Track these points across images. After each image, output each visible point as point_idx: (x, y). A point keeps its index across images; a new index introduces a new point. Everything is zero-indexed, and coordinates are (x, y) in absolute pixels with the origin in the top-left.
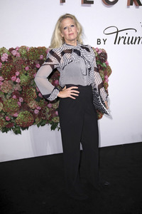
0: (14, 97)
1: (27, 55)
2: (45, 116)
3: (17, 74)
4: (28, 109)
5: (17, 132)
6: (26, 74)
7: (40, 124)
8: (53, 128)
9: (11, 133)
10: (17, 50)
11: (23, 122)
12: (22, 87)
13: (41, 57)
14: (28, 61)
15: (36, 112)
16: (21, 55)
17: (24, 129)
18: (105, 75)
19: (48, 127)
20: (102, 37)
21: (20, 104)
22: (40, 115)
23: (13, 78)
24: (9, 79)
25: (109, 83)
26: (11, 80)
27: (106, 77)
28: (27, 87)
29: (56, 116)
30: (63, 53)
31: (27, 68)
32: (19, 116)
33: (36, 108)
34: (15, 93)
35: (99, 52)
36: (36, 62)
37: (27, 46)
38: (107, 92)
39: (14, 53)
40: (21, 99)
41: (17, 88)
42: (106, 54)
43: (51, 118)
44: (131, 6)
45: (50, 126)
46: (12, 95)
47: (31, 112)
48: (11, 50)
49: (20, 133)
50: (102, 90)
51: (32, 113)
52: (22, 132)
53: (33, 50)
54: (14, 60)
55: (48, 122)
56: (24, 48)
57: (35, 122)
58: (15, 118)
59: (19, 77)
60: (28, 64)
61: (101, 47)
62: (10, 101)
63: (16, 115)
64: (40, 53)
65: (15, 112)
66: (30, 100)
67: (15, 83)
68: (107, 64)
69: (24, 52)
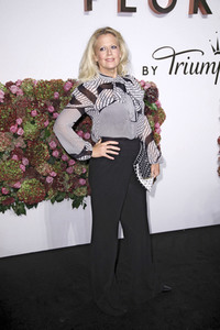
0: (15, 157)
1: (34, 92)
2: (63, 186)
3: (19, 121)
4: (37, 175)
5: (20, 212)
6: (33, 123)
7: (55, 198)
8: (75, 205)
9: (10, 213)
10: (19, 84)
11: (29, 197)
12: (26, 142)
13: (56, 95)
14: (36, 102)
15: (49, 180)
16: (24, 92)
17: (30, 207)
18: (155, 122)
19: (68, 203)
20: (150, 63)
21: (24, 168)
22: (54, 186)
23: (13, 128)
24: (7, 130)
25: (161, 134)
26: (9, 131)
27: (158, 125)
28: (35, 141)
29: (81, 186)
30: (100, 89)
31: (34, 113)
32: (24, 186)
33: (48, 175)
34: (16, 151)
35: (146, 87)
36: (48, 103)
37: (33, 78)
38: (159, 148)
39: (14, 89)
40: (25, 161)
41: (19, 143)
42: (156, 90)
43: (73, 188)
44: (194, 15)
45: (71, 201)
46: (11, 154)
47: (41, 181)
48: (9, 84)
49: (25, 213)
50: (152, 145)
51: (43, 182)
52: (28, 211)
53: (43, 84)
54: (14, 101)
55: (67, 196)
56: (29, 81)
57: (47, 196)
58: (16, 190)
59: (21, 126)
60: (36, 106)
61: (149, 78)
62: (8, 164)
63: (17, 185)
64: (54, 89)
65: (16, 181)
66: (40, 162)
67: (16, 136)
68: (158, 105)
69: (30, 88)
